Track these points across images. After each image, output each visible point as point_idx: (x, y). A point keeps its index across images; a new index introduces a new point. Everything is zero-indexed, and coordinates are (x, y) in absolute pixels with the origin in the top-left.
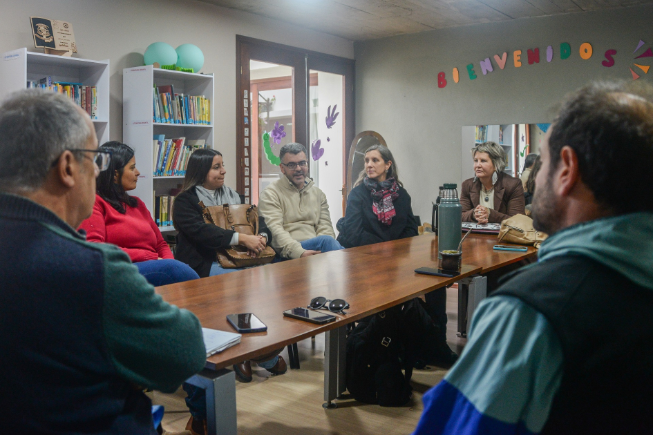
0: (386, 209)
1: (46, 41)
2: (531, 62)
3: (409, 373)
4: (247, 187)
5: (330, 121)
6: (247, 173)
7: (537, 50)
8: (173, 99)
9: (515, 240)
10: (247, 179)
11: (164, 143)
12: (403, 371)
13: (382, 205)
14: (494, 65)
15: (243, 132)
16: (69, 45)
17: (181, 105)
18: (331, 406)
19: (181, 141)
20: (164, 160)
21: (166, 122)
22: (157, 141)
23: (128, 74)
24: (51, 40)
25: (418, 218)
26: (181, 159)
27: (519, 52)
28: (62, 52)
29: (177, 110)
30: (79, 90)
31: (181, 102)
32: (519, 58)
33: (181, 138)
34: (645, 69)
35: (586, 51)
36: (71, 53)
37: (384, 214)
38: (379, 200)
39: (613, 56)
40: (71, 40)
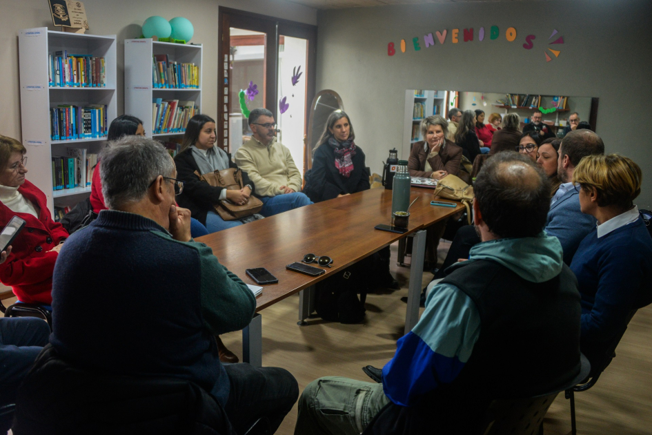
0: (345, 165)
1: (63, 20)
2: (466, 40)
3: (363, 298)
4: (226, 138)
5: (295, 80)
6: (226, 127)
7: (472, 30)
8: (168, 67)
9: (447, 197)
10: (225, 131)
11: (161, 106)
12: (359, 295)
13: (343, 161)
14: (435, 40)
15: (223, 91)
16: (82, 22)
17: (175, 72)
18: (303, 324)
19: (175, 103)
20: (162, 120)
21: (162, 88)
22: (155, 104)
23: (129, 44)
24: (67, 18)
25: (368, 169)
26: (175, 119)
27: (457, 31)
28: (77, 29)
29: (171, 76)
30: (90, 61)
31: (174, 69)
32: (456, 35)
33: (175, 101)
34: (556, 53)
35: (511, 34)
36: (84, 30)
37: (345, 169)
38: (340, 157)
39: (532, 41)
40: (83, 18)
